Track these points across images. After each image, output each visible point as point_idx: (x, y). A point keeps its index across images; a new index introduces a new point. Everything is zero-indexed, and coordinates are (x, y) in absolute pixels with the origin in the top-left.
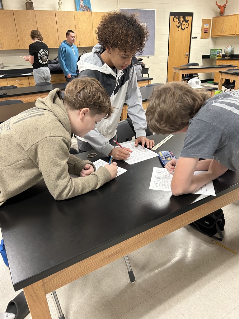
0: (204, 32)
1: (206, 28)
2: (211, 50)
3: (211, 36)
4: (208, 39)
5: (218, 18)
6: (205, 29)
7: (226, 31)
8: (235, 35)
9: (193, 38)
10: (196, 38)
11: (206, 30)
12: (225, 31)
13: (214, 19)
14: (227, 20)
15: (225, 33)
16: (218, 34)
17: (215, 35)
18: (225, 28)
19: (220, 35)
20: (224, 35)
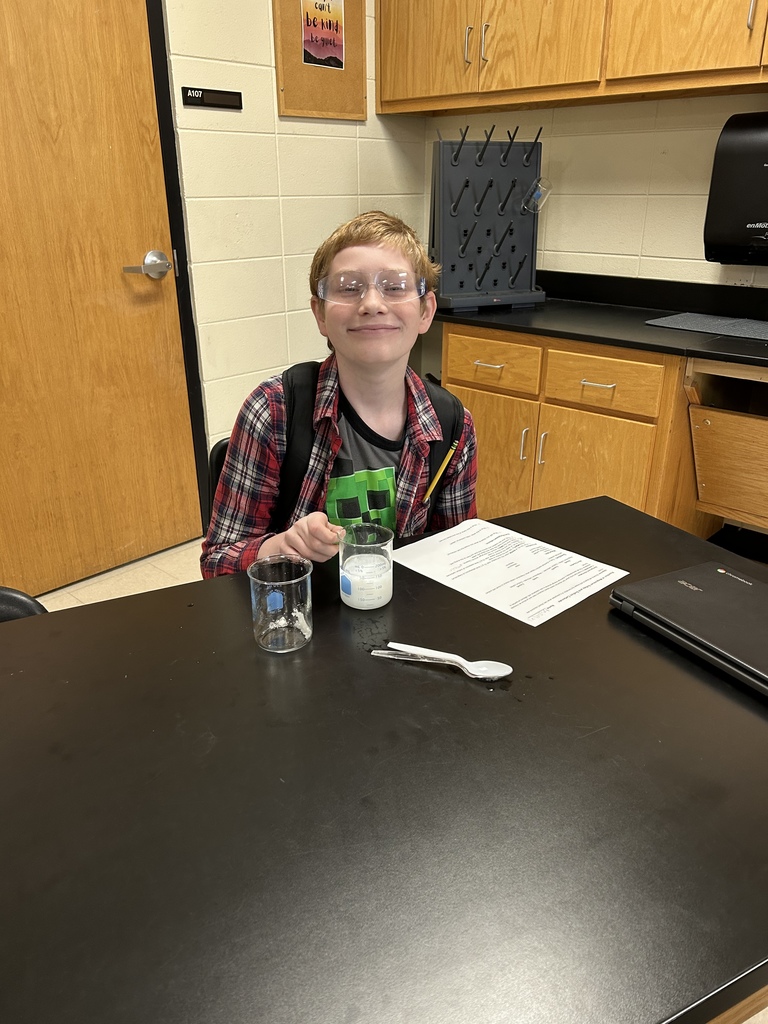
0: (308, 58)
1: (325, 16)
3: (382, 103)
4: (357, 129)
6: (310, 23)
8: (601, 91)
9: (189, 101)
10: (230, 101)
11: (325, 33)
12: (501, 56)
15: (498, 75)
16: (438, 86)
17: (410, 96)
18: (492, 24)
19: (455, 92)
20: (493, 89)
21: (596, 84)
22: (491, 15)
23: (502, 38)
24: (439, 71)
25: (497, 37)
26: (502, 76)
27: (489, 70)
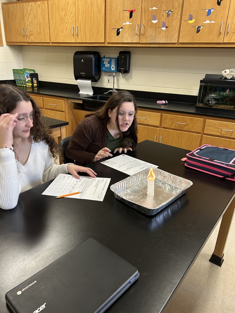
2: (15, 72)
3: (7, 42)
4: (1, 48)
5: (11, 6)
7: (32, 34)
8: (51, 44)
12: (30, 35)
13: (4, 6)
14: (29, 10)
15: (30, 39)
16: (18, 40)
17: (13, 41)
18: (28, 28)
19: (22, 41)
20: (30, 42)
21: (49, 43)
22: (27, 26)
23: (30, 31)
24: (18, 37)
25: (29, 31)
26: (31, 39)
27: (28, 37)
